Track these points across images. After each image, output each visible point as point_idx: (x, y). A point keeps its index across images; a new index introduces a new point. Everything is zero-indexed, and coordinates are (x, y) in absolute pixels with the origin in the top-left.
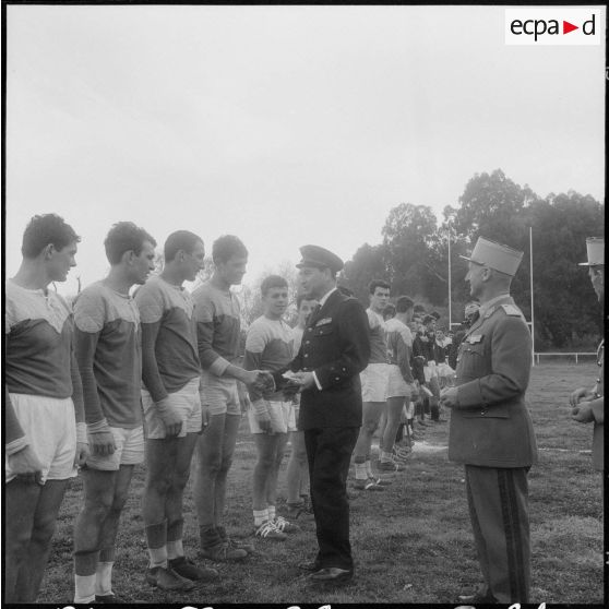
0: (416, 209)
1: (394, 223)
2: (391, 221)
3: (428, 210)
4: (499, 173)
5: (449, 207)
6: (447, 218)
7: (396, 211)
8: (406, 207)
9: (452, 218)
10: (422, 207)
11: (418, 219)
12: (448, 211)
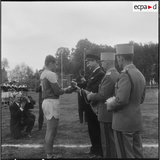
0: (65, 48)
1: (59, 52)
2: (58, 52)
3: (68, 49)
4: (86, 39)
5: (73, 48)
6: (72, 51)
7: (59, 49)
8: (61, 48)
9: (74, 51)
10: (66, 48)
11: (65, 51)
12: (73, 49)
